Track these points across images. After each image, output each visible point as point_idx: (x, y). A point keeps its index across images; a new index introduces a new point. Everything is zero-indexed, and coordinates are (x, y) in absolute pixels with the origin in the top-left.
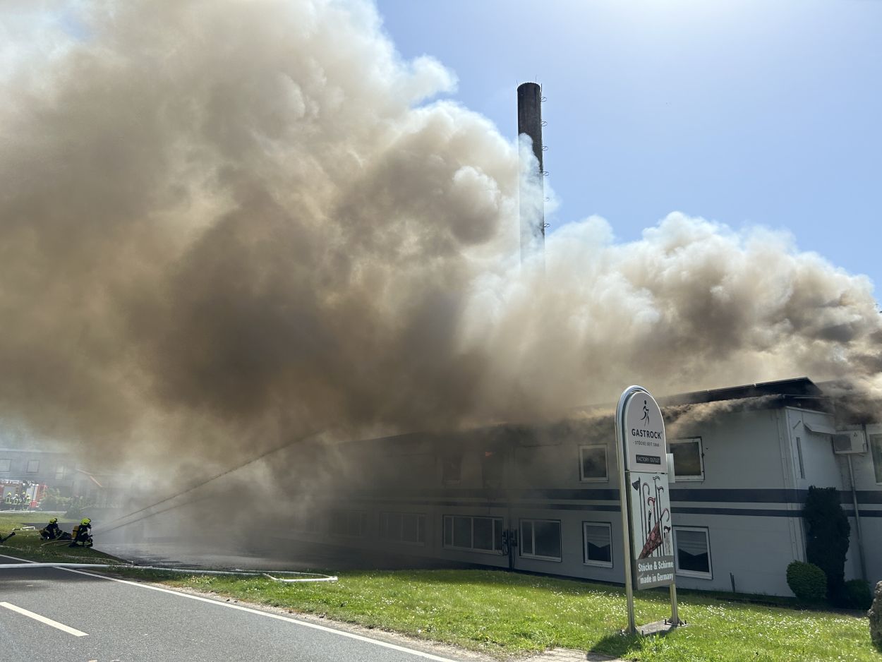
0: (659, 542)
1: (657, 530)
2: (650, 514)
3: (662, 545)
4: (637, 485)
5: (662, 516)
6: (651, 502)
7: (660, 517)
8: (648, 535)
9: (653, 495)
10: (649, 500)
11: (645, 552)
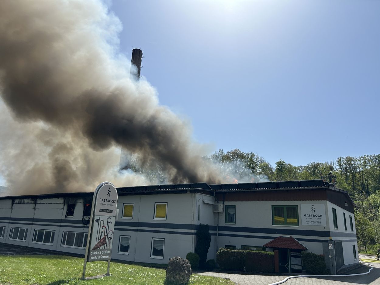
0: (105, 243)
1: (105, 239)
2: (102, 232)
3: (106, 245)
4: (97, 221)
5: (108, 233)
6: (104, 228)
7: (107, 233)
8: (99, 241)
9: (105, 225)
10: (103, 227)
11: (96, 247)
